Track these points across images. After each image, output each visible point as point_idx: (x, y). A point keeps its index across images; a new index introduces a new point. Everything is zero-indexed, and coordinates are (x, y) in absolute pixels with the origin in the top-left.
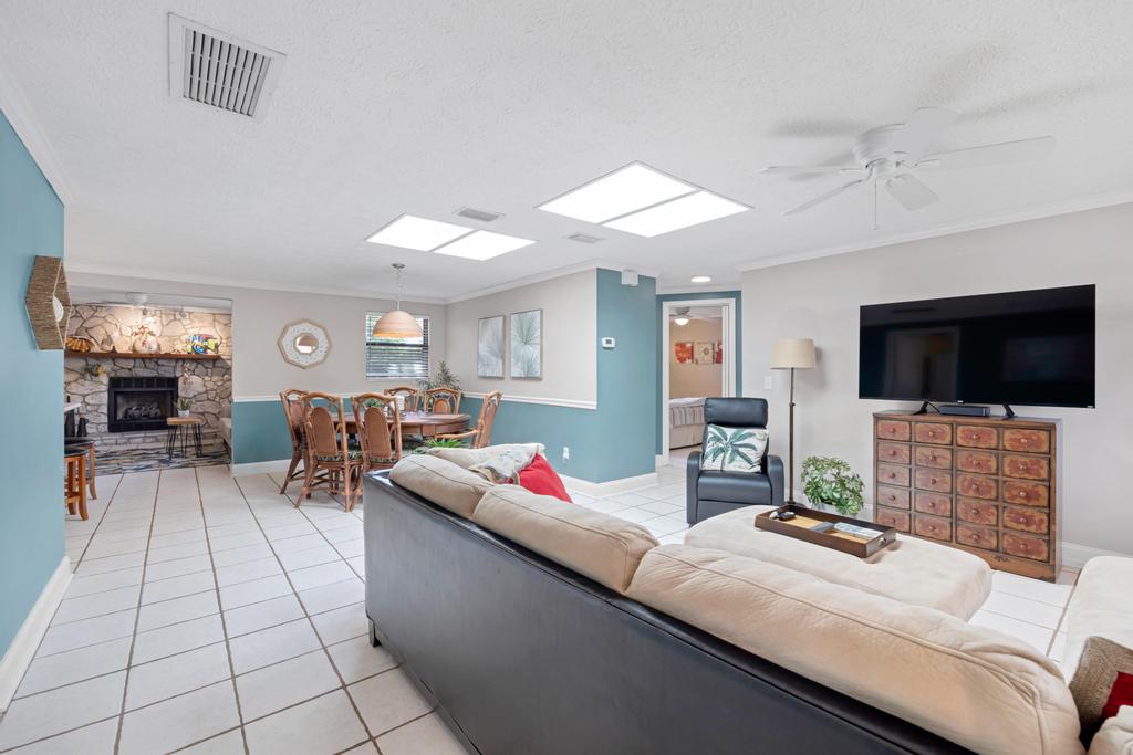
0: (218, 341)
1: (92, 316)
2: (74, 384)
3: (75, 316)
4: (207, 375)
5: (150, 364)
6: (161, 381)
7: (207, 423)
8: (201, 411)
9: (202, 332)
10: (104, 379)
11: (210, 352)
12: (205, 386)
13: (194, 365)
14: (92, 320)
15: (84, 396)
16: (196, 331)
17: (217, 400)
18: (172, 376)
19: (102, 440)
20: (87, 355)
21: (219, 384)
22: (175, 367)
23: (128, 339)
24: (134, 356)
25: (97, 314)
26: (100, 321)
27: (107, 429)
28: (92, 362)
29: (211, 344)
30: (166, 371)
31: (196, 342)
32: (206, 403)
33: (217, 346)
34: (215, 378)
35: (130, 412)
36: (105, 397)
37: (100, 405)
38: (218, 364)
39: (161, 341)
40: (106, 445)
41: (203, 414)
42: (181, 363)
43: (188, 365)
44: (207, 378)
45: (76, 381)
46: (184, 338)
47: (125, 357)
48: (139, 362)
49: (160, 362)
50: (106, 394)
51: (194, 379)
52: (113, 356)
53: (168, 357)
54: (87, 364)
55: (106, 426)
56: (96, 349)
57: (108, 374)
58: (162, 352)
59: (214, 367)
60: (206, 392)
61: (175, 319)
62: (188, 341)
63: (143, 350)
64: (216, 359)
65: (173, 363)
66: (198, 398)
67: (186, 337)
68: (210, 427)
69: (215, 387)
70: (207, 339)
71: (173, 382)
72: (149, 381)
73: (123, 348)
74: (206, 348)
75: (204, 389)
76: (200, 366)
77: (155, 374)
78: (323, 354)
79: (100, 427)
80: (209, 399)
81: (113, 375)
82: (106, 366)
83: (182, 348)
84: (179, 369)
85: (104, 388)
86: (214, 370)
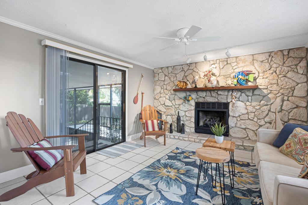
0: (256, 75)
1: (188, 69)
2: (181, 105)
3: (182, 71)
4: (248, 101)
5: (214, 94)
6: (219, 104)
7: (248, 136)
8: (244, 127)
9: (245, 69)
10: (193, 103)
11: (250, 84)
12: (246, 109)
13: (240, 93)
14: (188, 72)
15: (185, 111)
16: (240, 70)
17: (255, 119)
18: (226, 102)
19: (189, 138)
20: (186, 90)
21: (258, 107)
22: (227, 96)
23: (203, 80)
24: (205, 89)
25: (190, 68)
26: (191, 71)
27: (194, 131)
28: (188, 93)
29: (251, 77)
30: (222, 98)
31: (240, 77)
32: (247, 121)
33: (255, 79)
34: (254, 104)
35: (206, 122)
36: (193, 113)
37: (191, 117)
38: (256, 92)
39: (219, 79)
40: (190, 141)
41: (245, 129)
42: (231, 93)
43: (235, 94)
44: (248, 103)
45: (182, 104)
46: (232, 75)
47: (202, 90)
48: (208, 93)
49: (219, 92)
50: (193, 112)
51: (239, 104)
52: (196, 90)
53: (223, 89)
54: (186, 95)
55: (194, 129)
56: (189, 86)
57: (195, 100)
58: (220, 86)
59: (253, 95)
60: (247, 113)
61: (227, 63)
62: (234, 77)
63: (209, 85)
64: (255, 89)
65: (226, 93)
66: (242, 117)
67: (234, 74)
68: (249, 139)
69: (254, 110)
70: (248, 75)
71: (226, 105)
72: (214, 104)
73: (200, 85)
74: (247, 81)
75: (246, 111)
76: (243, 94)
77: (216, 100)
79: (191, 129)
80: (249, 119)
81: (196, 101)
82: (194, 95)
83: (231, 82)
84: (230, 97)
85: (193, 108)
86: (253, 97)
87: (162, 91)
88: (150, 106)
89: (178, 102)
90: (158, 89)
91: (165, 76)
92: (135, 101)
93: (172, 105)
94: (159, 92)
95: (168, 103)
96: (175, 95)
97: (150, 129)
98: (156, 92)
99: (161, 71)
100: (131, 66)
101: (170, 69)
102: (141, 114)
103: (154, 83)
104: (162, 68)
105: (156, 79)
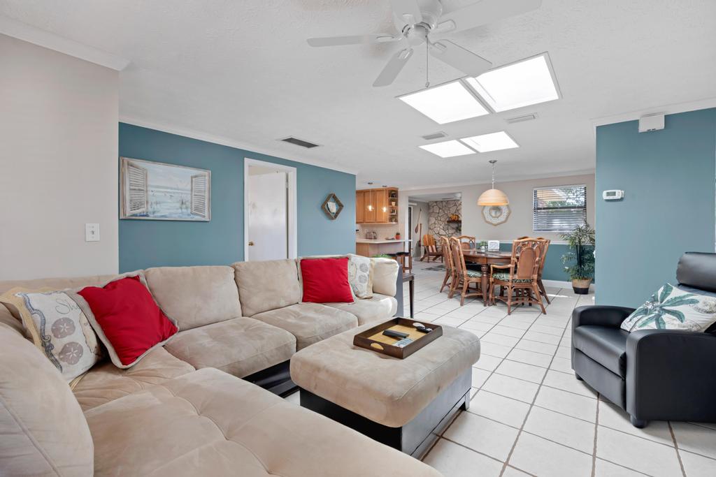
14: (459, 207)
20: (457, 222)
28: (459, 224)
56: (460, 219)
78: (505, 217)
87: (437, 222)
88: (428, 235)
89: (451, 231)
90: (433, 220)
91: (440, 209)
92: (416, 231)
93: (445, 233)
94: (433, 222)
95: (442, 232)
96: (449, 225)
97: (431, 251)
98: (430, 223)
99: (435, 204)
100: (416, 204)
101: (444, 204)
102: (420, 241)
103: (429, 214)
104: (436, 202)
105: (431, 211)
